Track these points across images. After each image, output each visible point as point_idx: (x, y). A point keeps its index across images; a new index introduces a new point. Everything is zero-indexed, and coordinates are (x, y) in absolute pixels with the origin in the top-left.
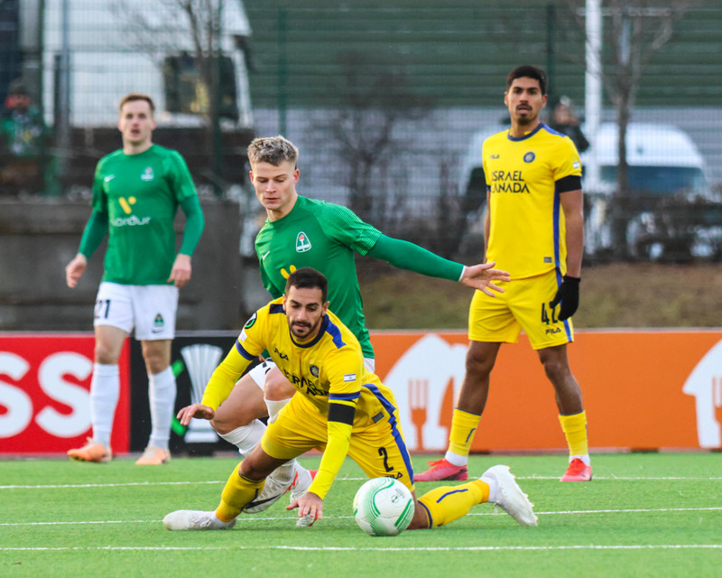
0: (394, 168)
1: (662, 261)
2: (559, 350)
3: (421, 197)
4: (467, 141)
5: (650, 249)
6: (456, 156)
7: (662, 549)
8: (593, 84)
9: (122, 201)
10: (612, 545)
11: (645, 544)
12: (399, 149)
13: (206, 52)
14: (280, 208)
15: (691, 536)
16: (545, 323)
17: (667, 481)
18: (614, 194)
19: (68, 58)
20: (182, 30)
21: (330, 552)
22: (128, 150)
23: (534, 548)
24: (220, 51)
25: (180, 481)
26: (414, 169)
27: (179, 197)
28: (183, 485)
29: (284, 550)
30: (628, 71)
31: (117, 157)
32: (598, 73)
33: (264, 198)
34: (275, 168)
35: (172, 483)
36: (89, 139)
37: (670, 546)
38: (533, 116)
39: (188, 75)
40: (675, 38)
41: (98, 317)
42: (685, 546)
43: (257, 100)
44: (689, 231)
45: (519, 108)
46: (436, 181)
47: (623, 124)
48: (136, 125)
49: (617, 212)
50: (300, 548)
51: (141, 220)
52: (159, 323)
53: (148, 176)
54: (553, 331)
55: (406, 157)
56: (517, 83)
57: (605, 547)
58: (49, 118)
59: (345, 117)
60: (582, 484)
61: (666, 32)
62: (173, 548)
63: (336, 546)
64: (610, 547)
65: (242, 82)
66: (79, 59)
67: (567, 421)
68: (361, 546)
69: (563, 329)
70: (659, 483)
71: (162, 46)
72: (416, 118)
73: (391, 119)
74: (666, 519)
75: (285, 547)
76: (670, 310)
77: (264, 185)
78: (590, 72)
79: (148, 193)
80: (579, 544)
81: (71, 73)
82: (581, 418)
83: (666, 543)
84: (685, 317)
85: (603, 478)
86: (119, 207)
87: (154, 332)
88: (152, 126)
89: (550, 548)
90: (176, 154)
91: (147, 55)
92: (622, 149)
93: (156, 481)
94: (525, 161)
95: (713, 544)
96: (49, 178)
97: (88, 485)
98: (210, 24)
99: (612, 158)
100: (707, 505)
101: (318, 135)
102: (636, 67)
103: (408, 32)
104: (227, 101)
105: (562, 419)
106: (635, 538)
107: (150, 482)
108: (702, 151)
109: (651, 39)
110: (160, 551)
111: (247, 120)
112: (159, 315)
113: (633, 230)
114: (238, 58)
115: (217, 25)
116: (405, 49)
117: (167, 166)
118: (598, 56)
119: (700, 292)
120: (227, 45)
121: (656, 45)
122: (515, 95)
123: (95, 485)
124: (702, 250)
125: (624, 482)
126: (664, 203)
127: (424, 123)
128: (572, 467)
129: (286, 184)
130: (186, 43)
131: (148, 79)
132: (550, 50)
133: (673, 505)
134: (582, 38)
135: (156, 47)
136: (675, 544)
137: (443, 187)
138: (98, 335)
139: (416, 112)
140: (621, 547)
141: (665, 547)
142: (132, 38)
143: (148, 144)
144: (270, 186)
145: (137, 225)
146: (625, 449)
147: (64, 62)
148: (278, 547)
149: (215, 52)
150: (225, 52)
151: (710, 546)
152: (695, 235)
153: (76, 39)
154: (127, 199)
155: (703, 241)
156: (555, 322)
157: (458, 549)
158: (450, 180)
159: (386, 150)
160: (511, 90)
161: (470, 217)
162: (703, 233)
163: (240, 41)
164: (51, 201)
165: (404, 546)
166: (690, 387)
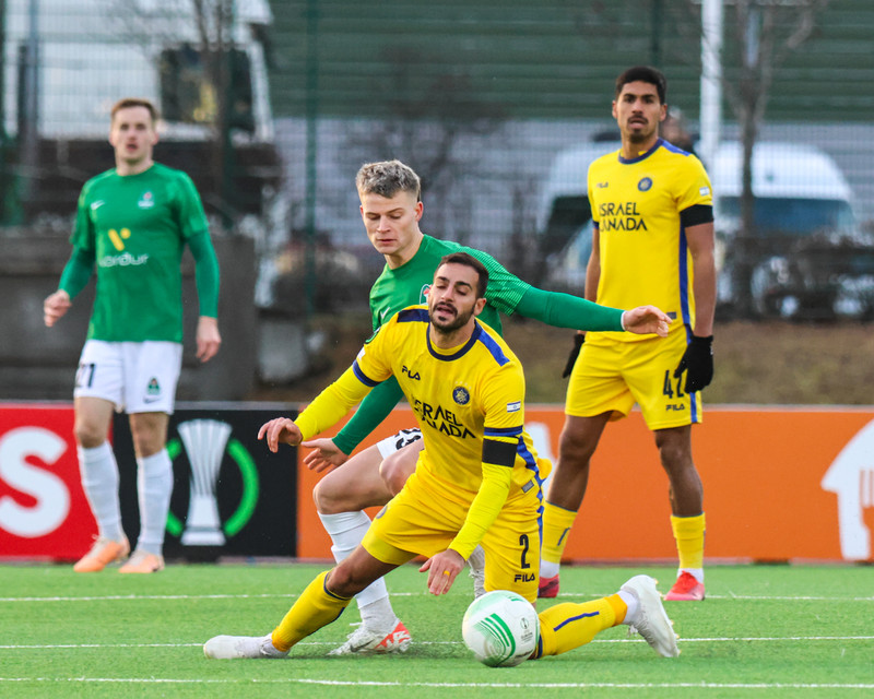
0: (454, 196)
1: (796, 319)
2: (682, 431)
3: (489, 234)
4: (549, 163)
5: (781, 305)
6: (534, 183)
7: (792, 689)
8: (711, 91)
9: (113, 235)
10: (729, 683)
11: (771, 681)
12: (461, 171)
13: (214, 44)
14: (397, 251)
15: (830, 672)
16: (667, 396)
17: (800, 602)
18: (737, 233)
19: (37, 50)
20: (184, 16)
21: (368, 687)
22: (122, 170)
23: (628, 686)
24: (232, 43)
25: (174, 594)
26: (480, 197)
27: (187, 232)
28: (178, 600)
29: (309, 684)
30: (756, 76)
31: (108, 179)
32: (717, 78)
33: (377, 240)
34: (388, 200)
35: (164, 597)
36: (61, 153)
37: (804, 686)
38: (648, 133)
39: (191, 73)
40: (817, 34)
41: (80, 386)
42: (823, 685)
43: (279, 107)
44: (832, 282)
45: (630, 121)
46: (508, 213)
47: (749, 143)
48: (133, 139)
49: (740, 257)
50: (329, 683)
51: (136, 259)
52: (154, 390)
53: (146, 203)
54: (675, 408)
55: (470, 183)
56: (628, 89)
57: (721, 685)
58: (11, 126)
59: (391, 130)
60: (691, 604)
61: (805, 25)
62: (166, 680)
63: (375, 681)
64: (726, 685)
65: (260, 83)
66: (50, 51)
67: (681, 524)
68: (406, 681)
69: (688, 406)
70: (791, 603)
71: (158, 36)
72: (485, 133)
73: (451, 133)
74: (800, 650)
75: (309, 681)
76: (806, 383)
77: (376, 223)
78: (707, 77)
79: (145, 225)
80: (687, 681)
81: (39, 69)
82: (700, 521)
83: (798, 681)
84: (827, 391)
85: (719, 597)
86: (108, 241)
87: (147, 401)
88: (153, 140)
89: (650, 685)
90: (184, 176)
91: (138, 48)
92: (747, 176)
93: (144, 594)
94: (640, 189)
95: (858, 683)
96: (11, 204)
97: (57, 599)
98: (219, 8)
99: (733, 188)
100: (850, 633)
101: (357, 152)
102: (766, 71)
103: (473, 22)
104: (240, 108)
105: (675, 521)
106: (758, 675)
107: (137, 594)
108: (850, 180)
109: (785, 34)
110: (148, 685)
111: (266, 131)
112: (154, 380)
113: (760, 280)
114: (255, 52)
115: (229, 10)
116: (469, 44)
117: (172, 191)
118: (718, 55)
119: (845, 360)
120: (241, 35)
121: (792, 42)
122: (626, 104)
123: (66, 599)
124: (848, 306)
125: (746, 602)
126: (799, 245)
127: (494, 138)
128: (680, 583)
129: (404, 220)
130: (188, 32)
131: (139, 76)
132: (655, 48)
133: (807, 632)
134: (698, 32)
135: (150, 37)
136: (810, 684)
137: (518, 221)
138: (77, 405)
139: (482, 124)
140: (741, 685)
141: (796, 686)
142: (119, 26)
143: (148, 163)
144: (382, 224)
145: (131, 265)
146: (747, 560)
147: (31, 55)
148: (301, 680)
149: (226, 45)
150: (237, 45)
151: (856, 686)
152: (839, 286)
153: (46, 25)
154: (119, 232)
155: (850, 295)
156: (680, 395)
157: (532, 685)
158: (525, 212)
159: (445, 173)
160: (621, 98)
161: (552, 260)
162: (849, 285)
163: (258, 31)
164: (13, 232)
165: (463, 682)
166: (831, 481)
